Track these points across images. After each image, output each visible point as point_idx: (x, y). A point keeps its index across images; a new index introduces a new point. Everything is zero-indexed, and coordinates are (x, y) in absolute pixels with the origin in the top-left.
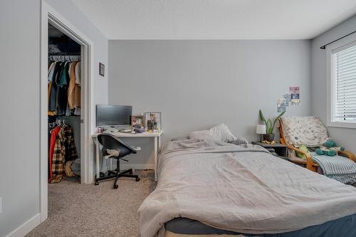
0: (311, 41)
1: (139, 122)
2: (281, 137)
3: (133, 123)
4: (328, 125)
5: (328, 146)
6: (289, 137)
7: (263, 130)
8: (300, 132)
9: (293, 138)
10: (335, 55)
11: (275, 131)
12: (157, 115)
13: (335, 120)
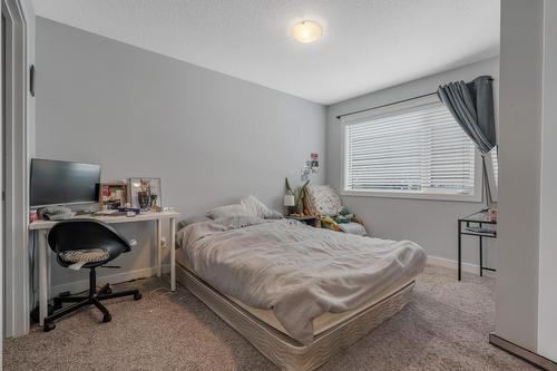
0: (327, 108)
1: (117, 195)
2: (305, 208)
3: (105, 198)
4: (342, 194)
5: (343, 214)
6: (315, 208)
7: (291, 201)
8: (323, 202)
9: (318, 208)
10: (347, 127)
11: (300, 202)
12: (153, 183)
13: (347, 188)
